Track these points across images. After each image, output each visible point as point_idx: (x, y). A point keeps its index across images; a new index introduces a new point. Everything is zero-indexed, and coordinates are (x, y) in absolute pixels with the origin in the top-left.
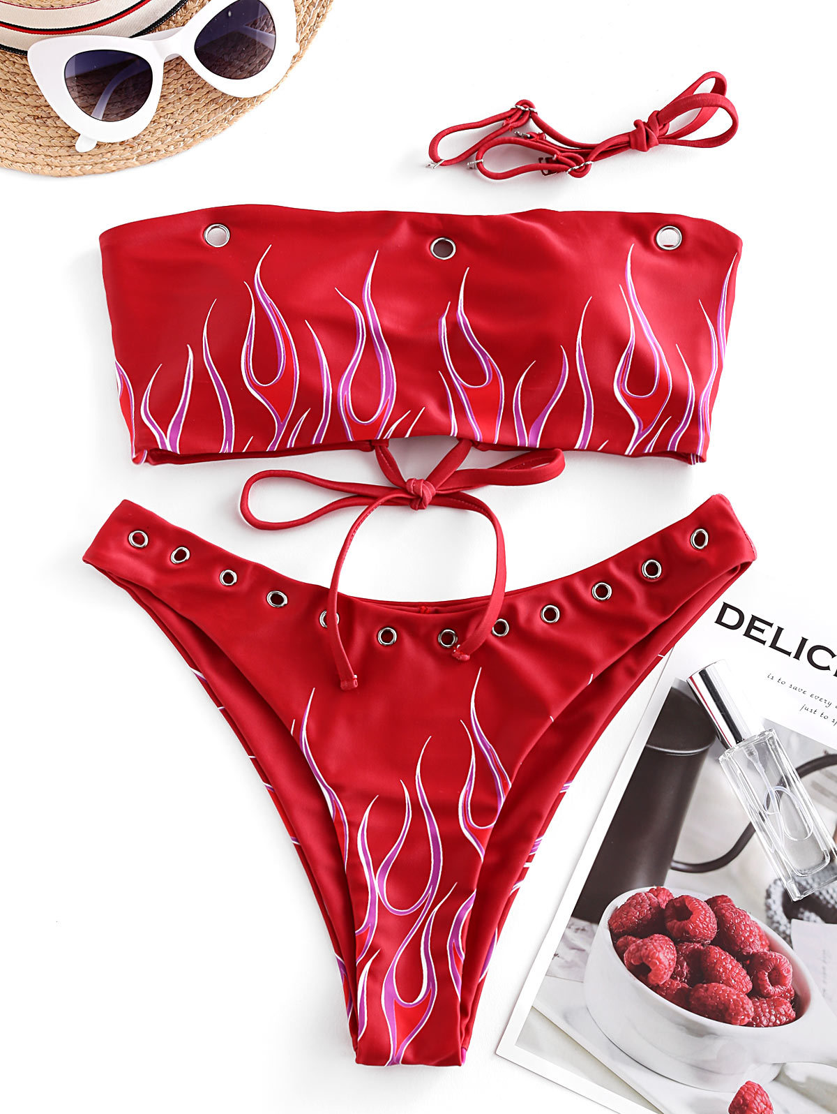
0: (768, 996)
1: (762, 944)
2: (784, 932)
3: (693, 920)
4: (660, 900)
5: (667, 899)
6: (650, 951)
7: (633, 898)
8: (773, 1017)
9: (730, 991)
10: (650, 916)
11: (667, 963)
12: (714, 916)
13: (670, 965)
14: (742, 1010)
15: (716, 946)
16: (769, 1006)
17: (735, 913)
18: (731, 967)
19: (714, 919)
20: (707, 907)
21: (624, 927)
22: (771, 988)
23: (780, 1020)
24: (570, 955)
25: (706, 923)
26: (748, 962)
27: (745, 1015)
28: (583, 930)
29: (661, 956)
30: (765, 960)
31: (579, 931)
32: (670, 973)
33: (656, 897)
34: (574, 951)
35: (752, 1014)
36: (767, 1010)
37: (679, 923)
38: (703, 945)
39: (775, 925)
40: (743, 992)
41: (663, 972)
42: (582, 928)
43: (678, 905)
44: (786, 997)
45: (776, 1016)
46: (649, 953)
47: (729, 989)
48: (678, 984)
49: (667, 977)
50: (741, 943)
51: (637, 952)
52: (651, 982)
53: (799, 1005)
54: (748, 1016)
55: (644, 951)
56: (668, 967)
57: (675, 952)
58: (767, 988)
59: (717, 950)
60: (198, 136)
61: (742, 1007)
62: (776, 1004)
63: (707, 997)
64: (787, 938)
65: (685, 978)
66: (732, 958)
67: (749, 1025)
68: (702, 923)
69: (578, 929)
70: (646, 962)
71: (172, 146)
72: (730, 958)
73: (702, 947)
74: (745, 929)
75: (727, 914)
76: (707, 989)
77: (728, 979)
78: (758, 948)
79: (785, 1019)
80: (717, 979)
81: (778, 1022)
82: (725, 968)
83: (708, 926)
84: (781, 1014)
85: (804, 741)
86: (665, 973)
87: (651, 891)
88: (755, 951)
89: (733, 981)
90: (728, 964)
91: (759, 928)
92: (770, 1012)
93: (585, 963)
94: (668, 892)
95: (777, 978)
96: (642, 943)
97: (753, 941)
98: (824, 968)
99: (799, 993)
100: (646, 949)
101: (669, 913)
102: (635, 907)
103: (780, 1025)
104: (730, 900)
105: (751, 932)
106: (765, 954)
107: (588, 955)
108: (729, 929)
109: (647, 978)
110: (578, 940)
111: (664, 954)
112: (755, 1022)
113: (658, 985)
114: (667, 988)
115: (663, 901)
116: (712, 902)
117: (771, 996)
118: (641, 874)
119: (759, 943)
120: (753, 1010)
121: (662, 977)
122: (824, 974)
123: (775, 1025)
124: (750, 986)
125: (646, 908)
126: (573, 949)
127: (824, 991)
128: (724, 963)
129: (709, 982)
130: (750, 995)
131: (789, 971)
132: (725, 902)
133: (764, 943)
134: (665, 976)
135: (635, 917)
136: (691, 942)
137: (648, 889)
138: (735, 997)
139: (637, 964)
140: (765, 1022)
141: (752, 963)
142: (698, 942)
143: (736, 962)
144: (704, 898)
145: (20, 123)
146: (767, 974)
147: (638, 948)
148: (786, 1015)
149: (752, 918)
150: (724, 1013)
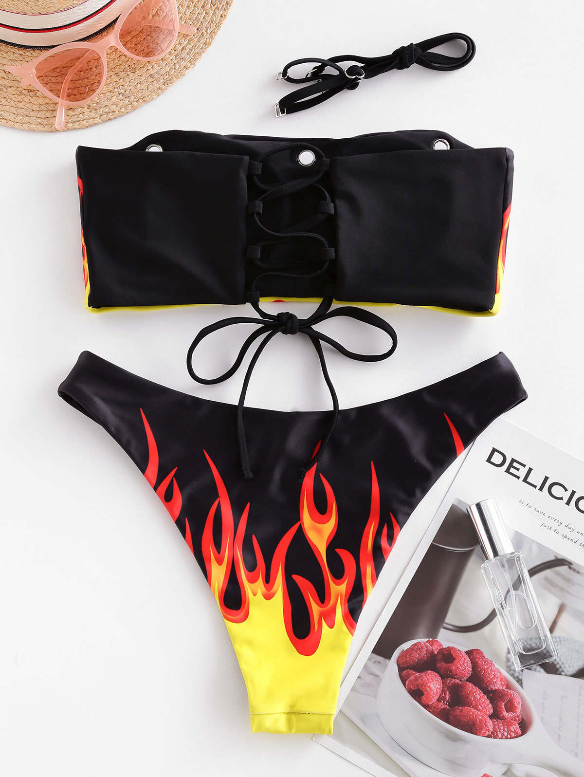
0: (503, 718)
1: (502, 684)
2: (518, 677)
3: (455, 664)
4: (434, 648)
5: (439, 648)
6: (424, 681)
7: (415, 645)
8: (506, 733)
9: (477, 713)
10: (426, 658)
11: (435, 691)
12: (470, 662)
13: (437, 692)
14: (484, 726)
15: (470, 682)
16: (503, 725)
17: (485, 662)
18: (479, 697)
19: (470, 664)
20: (466, 656)
21: (407, 664)
22: (506, 713)
23: (511, 735)
24: (369, 679)
25: (464, 667)
26: (491, 695)
27: (486, 730)
28: (379, 662)
29: (432, 686)
30: (503, 695)
31: (376, 663)
32: (437, 697)
33: (431, 646)
34: (371, 676)
35: (491, 730)
36: (502, 728)
37: (446, 665)
38: (461, 681)
39: (512, 672)
40: (487, 715)
41: (432, 696)
42: (378, 661)
43: (446, 653)
44: (515, 720)
45: (508, 732)
46: (423, 683)
47: (476, 712)
48: (442, 705)
49: (434, 700)
50: (488, 682)
51: (415, 681)
52: (423, 702)
53: (524, 726)
54: (489, 730)
55: (420, 681)
56: (435, 693)
57: (441, 684)
58: (503, 713)
59: (471, 685)
60: (141, 101)
61: (485, 724)
62: (509, 724)
63: (461, 716)
64: (520, 681)
65: (447, 702)
66: (480, 691)
67: (489, 736)
68: (461, 666)
69: (375, 662)
70: (421, 689)
71: (123, 108)
72: (479, 691)
73: (460, 682)
74: (491, 673)
75: (479, 662)
76: (461, 711)
77: (477, 705)
78: (498, 686)
79: (514, 735)
80: (469, 704)
81: (509, 736)
82: (475, 698)
83: (465, 669)
84: (511, 731)
85: (541, 547)
86: (433, 697)
87: (428, 641)
88: (497, 688)
89: (480, 707)
90: (477, 694)
91: (500, 673)
92: (504, 730)
93: (379, 684)
94: (440, 643)
95: (510, 707)
96: (419, 676)
97: (496, 682)
98: (543, 703)
99: (525, 718)
100: (422, 680)
101: (439, 657)
102: (416, 651)
103: (510, 738)
104: (482, 653)
105: (495, 675)
106: (504, 690)
107: (381, 680)
108: (480, 672)
109: (420, 699)
110: (375, 669)
111: (434, 684)
112: (493, 735)
113: (428, 705)
114: (434, 707)
115: (435, 649)
116: (469, 653)
117: (506, 719)
118: (422, 629)
119: (500, 683)
120: (492, 727)
121: (431, 700)
122: (543, 707)
123: (507, 738)
124: (492, 711)
125: (424, 653)
126: (372, 674)
127: (542, 718)
128: (475, 694)
129: (463, 705)
130: (491, 717)
131: (519, 703)
132: (478, 654)
133: (503, 683)
134: (433, 699)
135: (416, 658)
136: (453, 678)
137: (426, 640)
138: (480, 717)
139: (415, 689)
140: (500, 736)
141: (494, 696)
142: (458, 679)
143: (483, 694)
144: (464, 649)
145: (19, 95)
146: (504, 704)
147: (416, 679)
148: (515, 732)
149: (497, 666)
150: (471, 727)
